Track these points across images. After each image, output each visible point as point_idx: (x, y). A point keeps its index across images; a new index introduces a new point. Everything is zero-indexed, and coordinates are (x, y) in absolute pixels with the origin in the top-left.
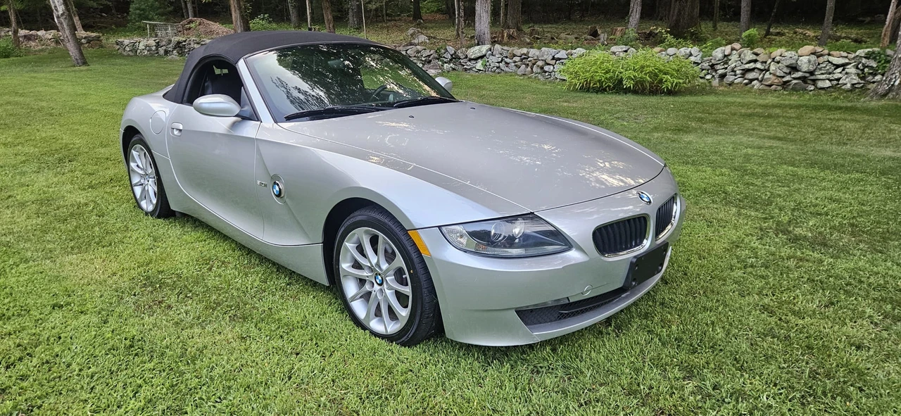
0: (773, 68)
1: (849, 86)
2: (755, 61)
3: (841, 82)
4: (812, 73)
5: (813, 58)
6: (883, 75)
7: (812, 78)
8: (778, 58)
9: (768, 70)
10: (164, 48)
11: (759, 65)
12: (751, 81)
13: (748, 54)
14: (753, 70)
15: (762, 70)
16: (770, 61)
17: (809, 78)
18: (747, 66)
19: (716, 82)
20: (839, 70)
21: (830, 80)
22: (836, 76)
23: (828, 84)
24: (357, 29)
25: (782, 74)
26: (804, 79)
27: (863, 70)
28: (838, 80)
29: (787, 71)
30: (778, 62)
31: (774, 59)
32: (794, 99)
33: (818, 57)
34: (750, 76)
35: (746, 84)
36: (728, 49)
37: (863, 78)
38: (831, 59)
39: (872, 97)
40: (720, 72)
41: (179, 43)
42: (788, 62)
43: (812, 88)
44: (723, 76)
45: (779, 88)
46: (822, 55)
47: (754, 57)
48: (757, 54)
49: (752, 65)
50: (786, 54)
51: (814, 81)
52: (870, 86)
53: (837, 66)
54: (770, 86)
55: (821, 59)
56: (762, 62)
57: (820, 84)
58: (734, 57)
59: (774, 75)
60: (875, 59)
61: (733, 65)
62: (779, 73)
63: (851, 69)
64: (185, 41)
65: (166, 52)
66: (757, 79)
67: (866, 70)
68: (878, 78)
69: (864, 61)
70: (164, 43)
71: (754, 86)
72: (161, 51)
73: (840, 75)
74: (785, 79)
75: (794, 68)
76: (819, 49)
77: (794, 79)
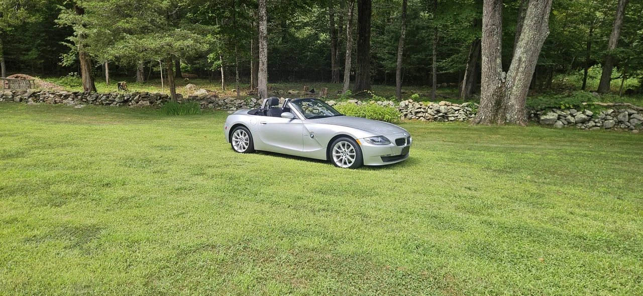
0: (429, 111)
1: (462, 119)
2: (420, 108)
3: (458, 117)
4: (446, 114)
5: (446, 106)
6: (475, 114)
7: (446, 116)
8: (431, 107)
9: (427, 112)
10: (19, 96)
11: (422, 110)
12: (420, 117)
13: (417, 105)
14: (420, 112)
15: (424, 112)
16: (427, 108)
17: (445, 117)
18: (417, 110)
19: (403, 118)
20: (457, 112)
21: (454, 117)
22: (456, 115)
23: (453, 119)
24: (144, 83)
25: (434, 114)
26: (443, 116)
27: (466, 112)
28: (457, 116)
29: (435, 112)
30: (431, 109)
31: (429, 107)
32: (441, 125)
33: (448, 106)
34: (419, 115)
35: (418, 119)
36: (407, 102)
37: (467, 116)
38: (453, 107)
39: (473, 124)
40: (405, 113)
41: (34, 93)
42: (437, 109)
43: (447, 120)
44: (406, 115)
45: (433, 120)
46: (449, 105)
47: (420, 106)
48: (421, 105)
49: (419, 110)
50: (434, 105)
51: (447, 117)
52: (470, 119)
53: (456, 111)
54: (429, 119)
55: (449, 107)
56: (424, 109)
57: (450, 119)
58: (410, 106)
59: (430, 114)
60: (470, 107)
61: (410, 110)
62: (433, 114)
63: (461, 112)
64: (39, 92)
65: (21, 100)
66: (423, 116)
67: (468, 112)
68: (473, 115)
69: (466, 108)
70: (19, 93)
71: (421, 120)
72: (17, 99)
73: (458, 115)
74: (435, 117)
75: (438, 111)
76: (447, 103)
77: (439, 116)
